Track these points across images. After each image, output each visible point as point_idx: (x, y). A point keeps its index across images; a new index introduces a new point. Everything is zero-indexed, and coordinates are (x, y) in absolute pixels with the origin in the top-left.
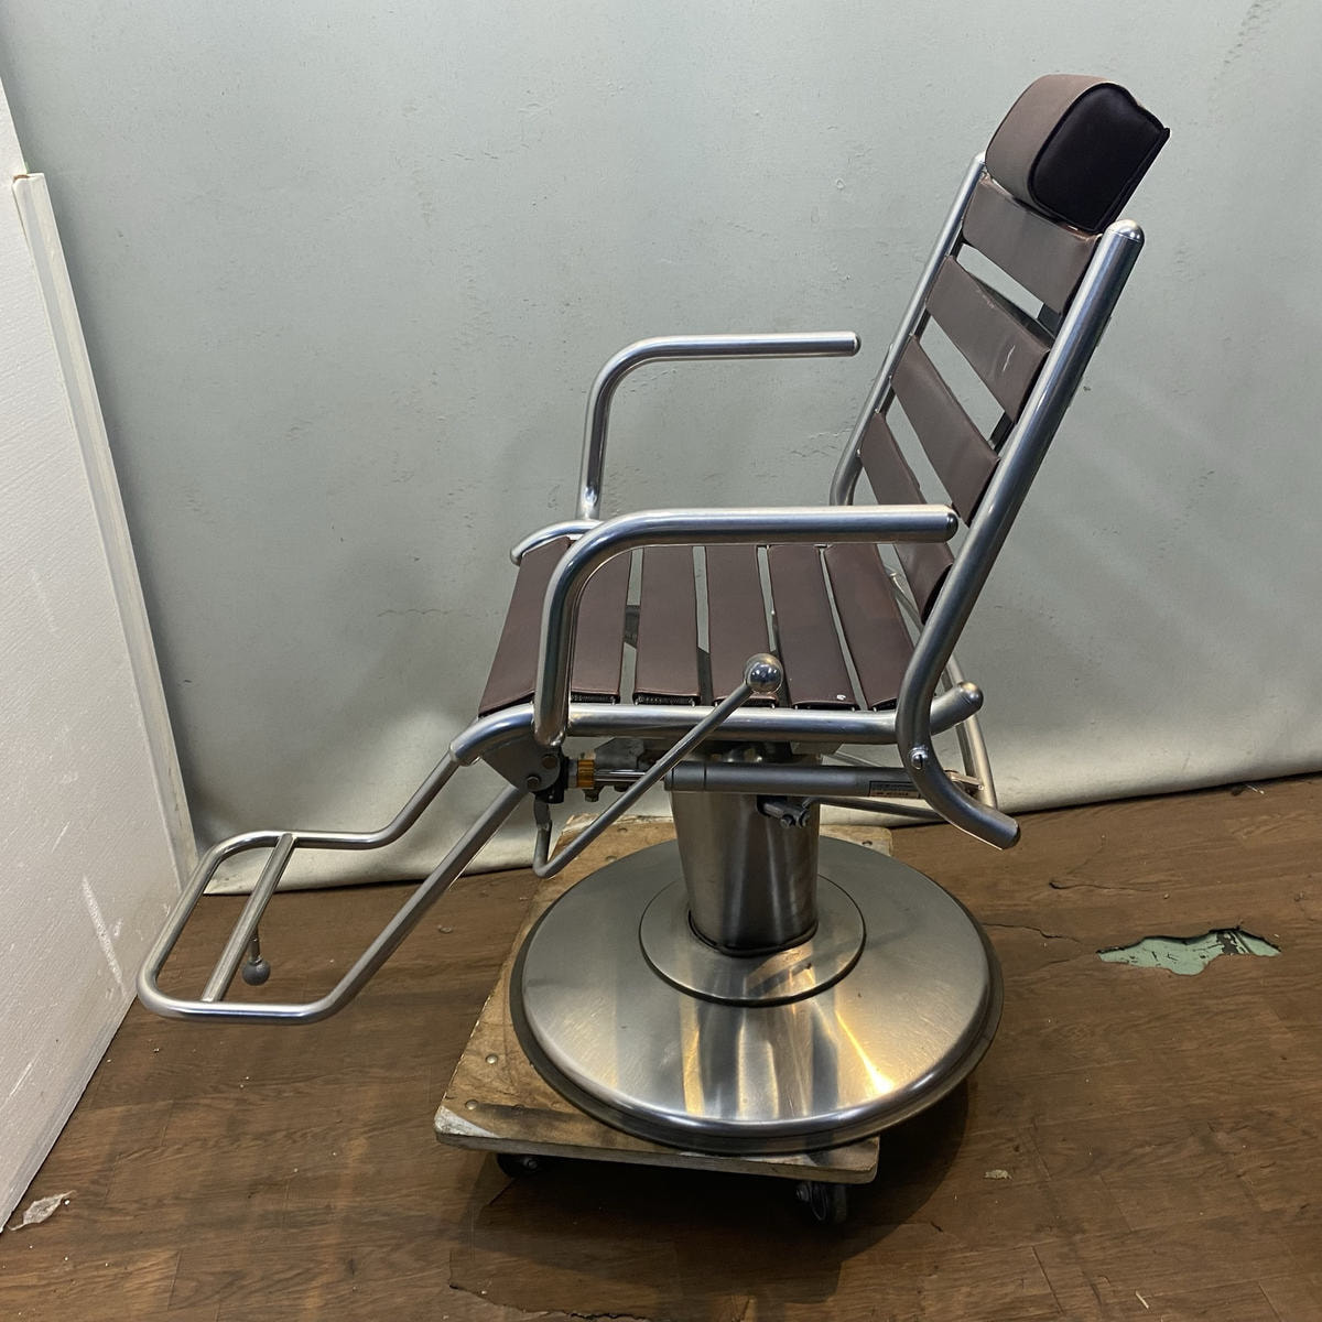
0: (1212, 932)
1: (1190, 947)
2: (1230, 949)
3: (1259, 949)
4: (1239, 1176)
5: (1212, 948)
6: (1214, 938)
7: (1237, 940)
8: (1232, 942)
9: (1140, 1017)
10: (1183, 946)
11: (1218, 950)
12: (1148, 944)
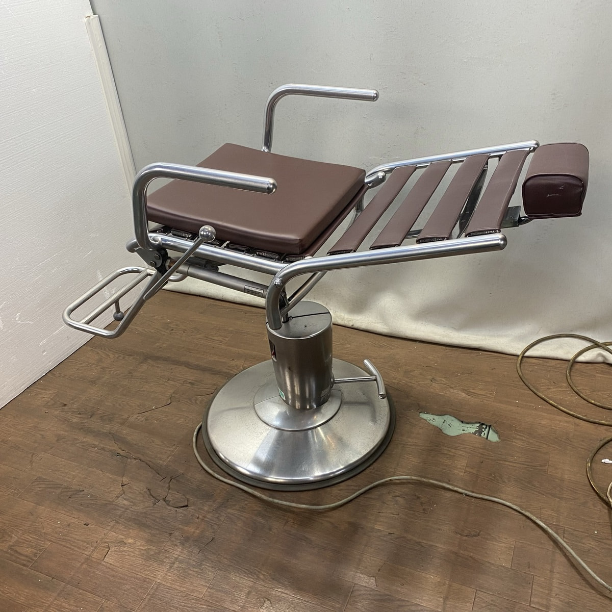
0: (480, 423)
1: (463, 425)
2: (480, 432)
3: (493, 437)
4: (379, 513)
5: (472, 429)
6: (478, 425)
7: (487, 430)
8: (483, 430)
9: (410, 442)
10: (461, 423)
11: (473, 431)
12: (446, 417)
